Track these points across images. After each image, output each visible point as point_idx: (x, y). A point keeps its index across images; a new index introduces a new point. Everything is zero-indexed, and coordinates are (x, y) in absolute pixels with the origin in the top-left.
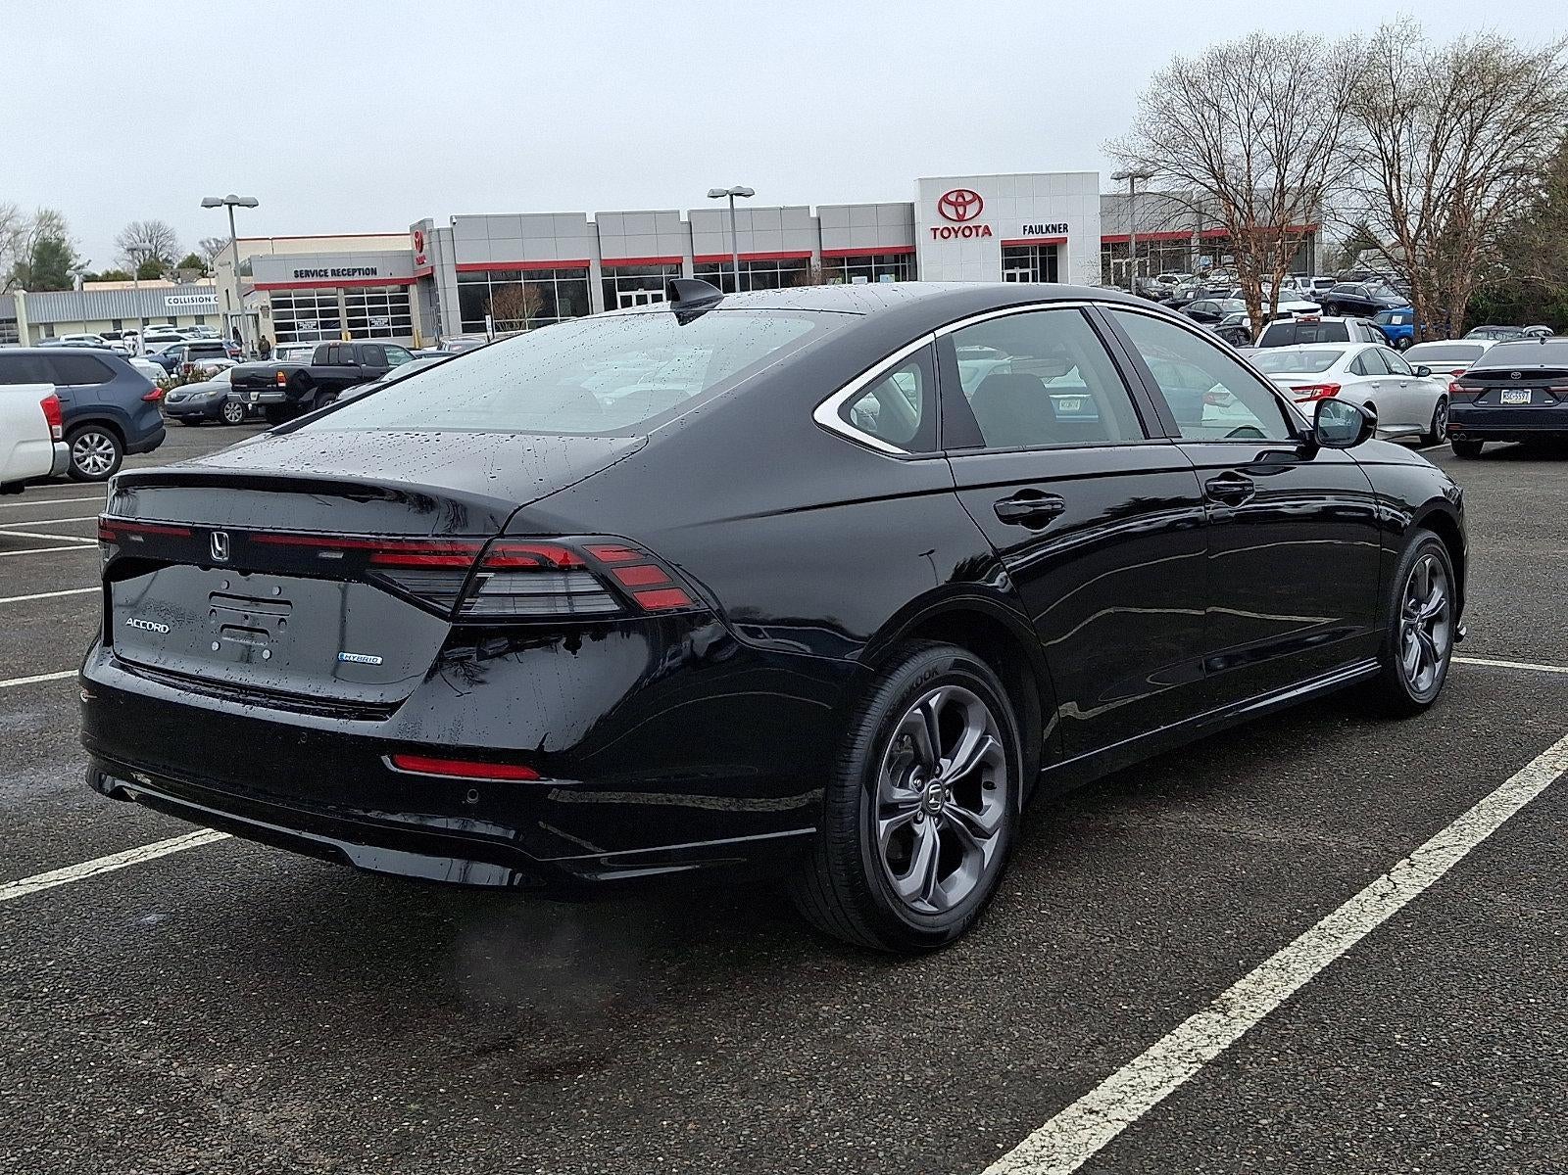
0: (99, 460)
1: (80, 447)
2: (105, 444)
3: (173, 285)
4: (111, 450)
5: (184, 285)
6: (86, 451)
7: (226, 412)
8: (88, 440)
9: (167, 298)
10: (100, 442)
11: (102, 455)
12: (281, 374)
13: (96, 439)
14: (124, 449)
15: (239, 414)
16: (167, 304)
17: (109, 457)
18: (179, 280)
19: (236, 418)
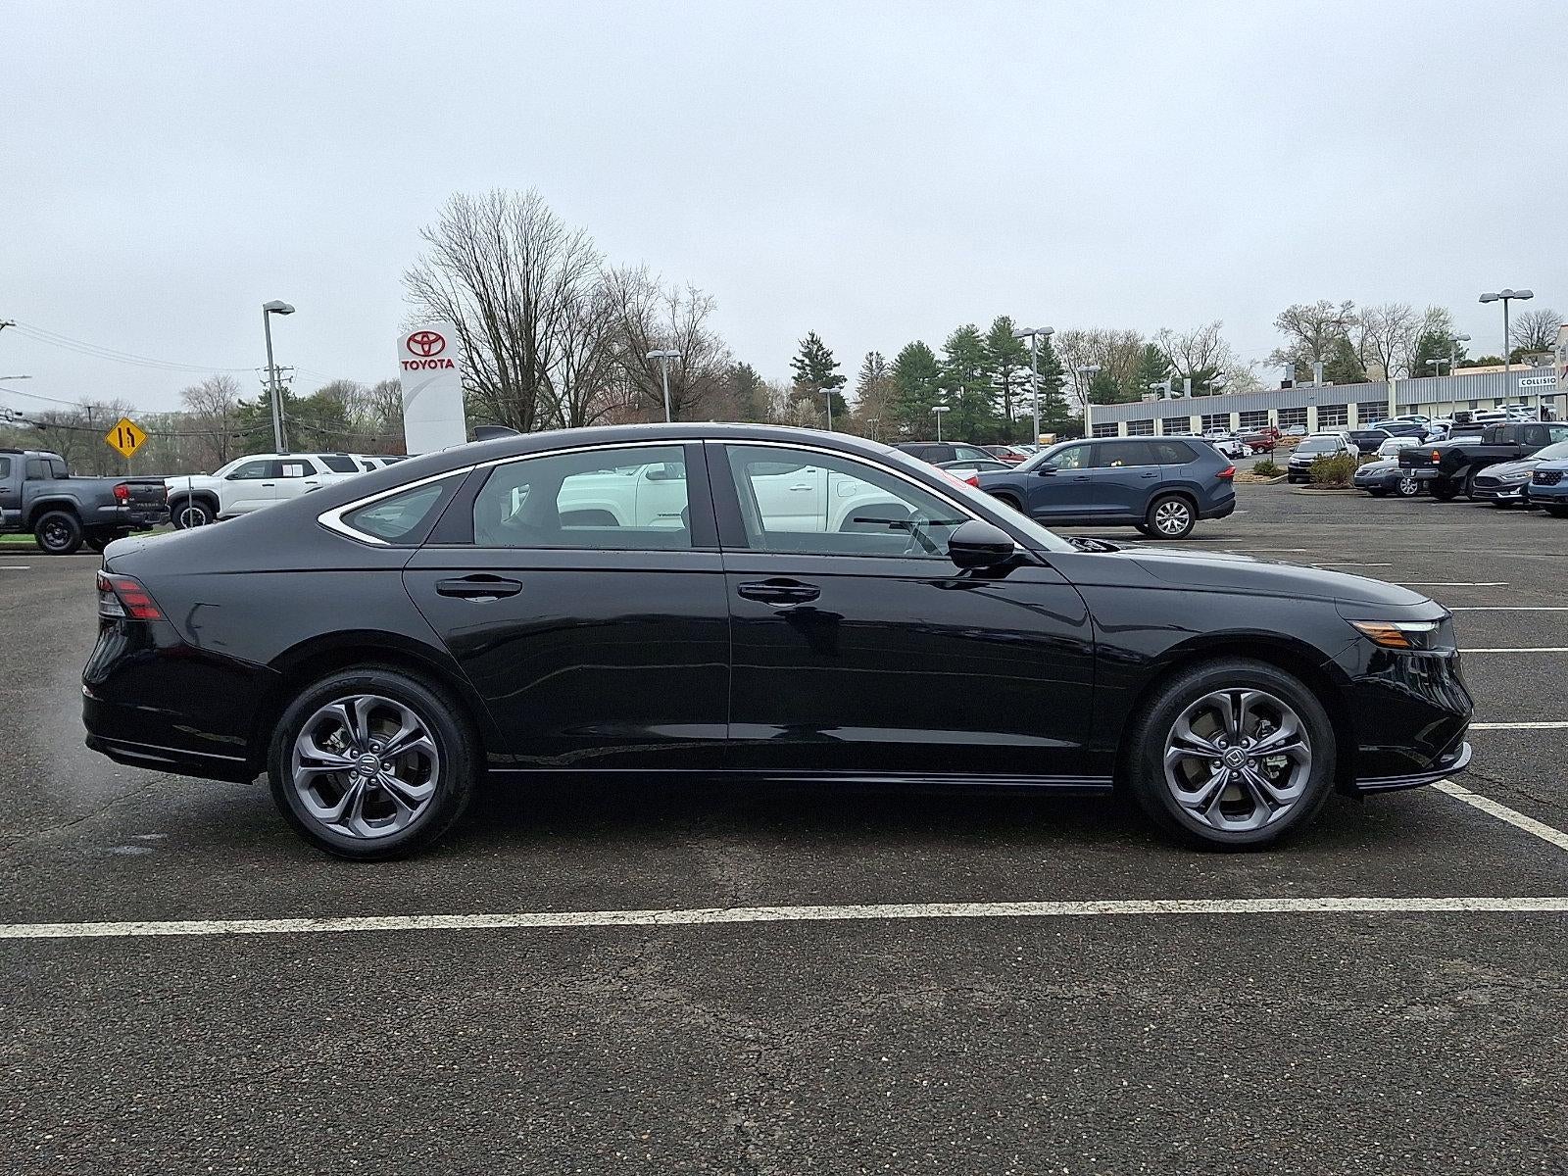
0: (1176, 522)
1: (1162, 512)
2: (1182, 511)
3: (1530, 368)
4: (1186, 516)
5: (1540, 367)
6: (1166, 516)
7: (1402, 485)
8: (1168, 507)
9: (1520, 380)
10: (1179, 508)
11: (1178, 519)
12: (1436, 453)
13: (1175, 507)
14: (1196, 515)
15: (1414, 487)
16: (1521, 385)
17: (1184, 522)
18: (1536, 363)
19: (1411, 490)
